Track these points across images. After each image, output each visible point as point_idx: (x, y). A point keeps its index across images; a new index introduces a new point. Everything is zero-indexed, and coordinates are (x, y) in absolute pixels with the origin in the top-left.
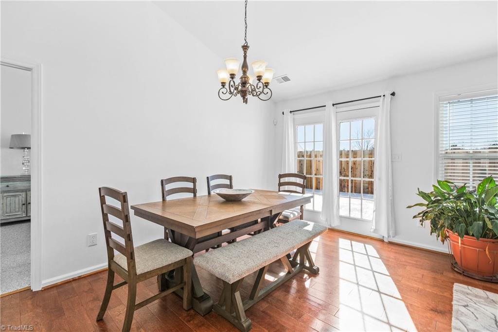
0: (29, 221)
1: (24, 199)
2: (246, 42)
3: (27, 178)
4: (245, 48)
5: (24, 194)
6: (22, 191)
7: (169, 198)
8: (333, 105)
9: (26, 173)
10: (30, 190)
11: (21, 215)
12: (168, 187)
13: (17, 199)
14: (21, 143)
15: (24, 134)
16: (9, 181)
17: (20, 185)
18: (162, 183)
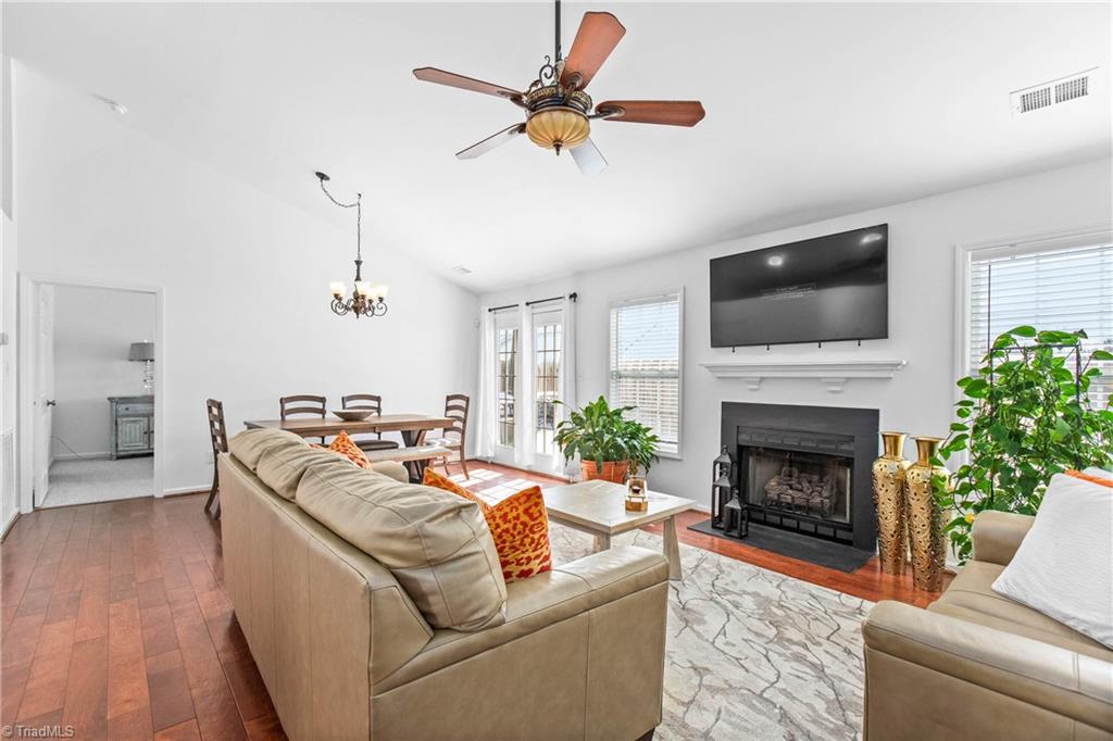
0: (152, 455)
1: (146, 425)
2: (359, 257)
3: (150, 400)
4: (358, 263)
5: (146, 419)
6: (144, 416)
7: (288, 417)
8: (527, 304)
9: (149, 393)
10: (153, 415)
11: (142, 447)
12: (288, 406)
13: (138, 426)
14: (142, 353)
15: (146, 341)
16: (129, 403)
17: (141, 408)
18: (282, 401)
